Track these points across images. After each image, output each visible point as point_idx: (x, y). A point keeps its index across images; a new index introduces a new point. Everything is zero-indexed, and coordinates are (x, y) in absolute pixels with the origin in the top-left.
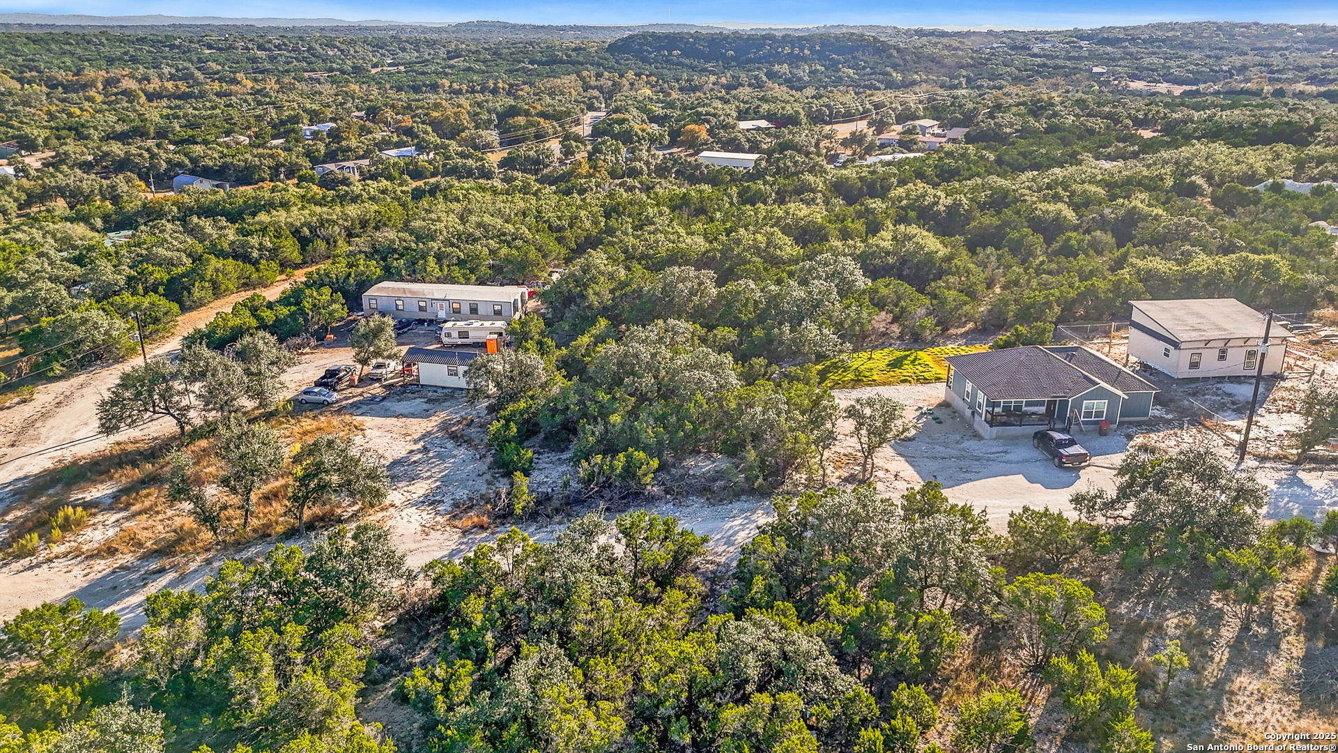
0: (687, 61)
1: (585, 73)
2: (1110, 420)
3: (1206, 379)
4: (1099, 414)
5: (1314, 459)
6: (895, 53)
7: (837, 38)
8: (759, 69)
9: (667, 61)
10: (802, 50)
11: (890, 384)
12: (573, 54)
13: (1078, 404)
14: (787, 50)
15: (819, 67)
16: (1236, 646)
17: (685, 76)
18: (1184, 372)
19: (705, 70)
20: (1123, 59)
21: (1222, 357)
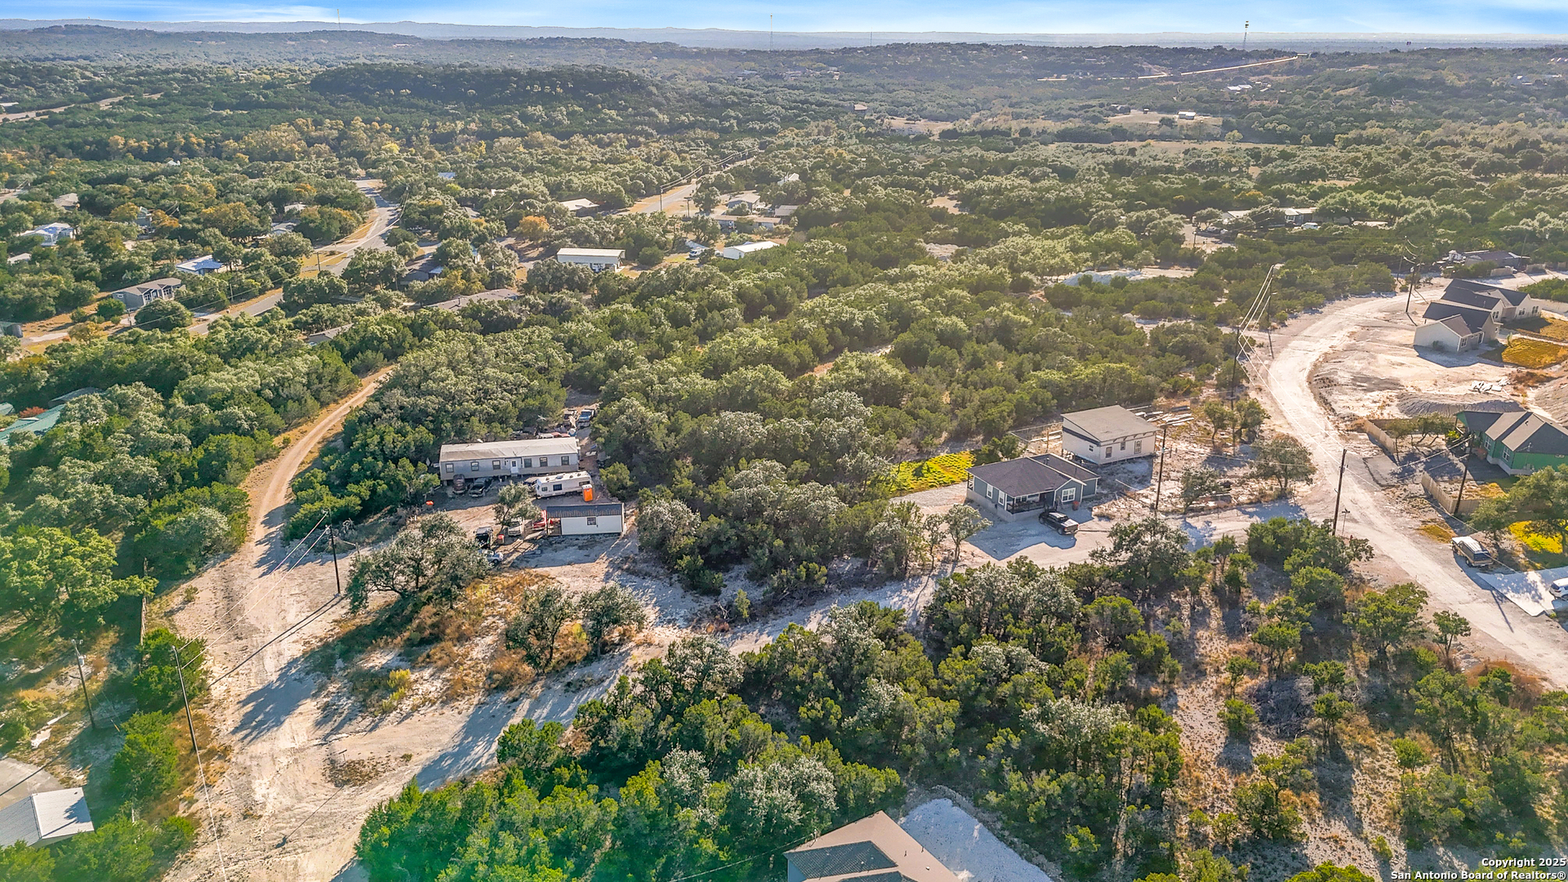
0: (421, 103)
1: (300, 121)
2: (1077, 500)
3: (1115, 463)
4: (1071, 497)
5: (1192, 510)
6: (654, 90)
7: (589, 74)
8: (509, 111)
9: (396, 103)
10: (553, 88)
11: (923, 489)
12: (269, 93)
13: (1060, 492)
14: (537, 88)
15: (577, 108)
16: (1191, 618)
17: (427, 122)
18: (1103, 460)
19: (447, 113)
20: (877, 91)
21: (1123, 448)
